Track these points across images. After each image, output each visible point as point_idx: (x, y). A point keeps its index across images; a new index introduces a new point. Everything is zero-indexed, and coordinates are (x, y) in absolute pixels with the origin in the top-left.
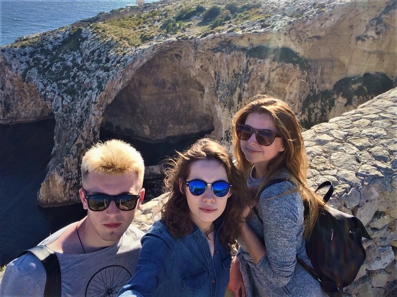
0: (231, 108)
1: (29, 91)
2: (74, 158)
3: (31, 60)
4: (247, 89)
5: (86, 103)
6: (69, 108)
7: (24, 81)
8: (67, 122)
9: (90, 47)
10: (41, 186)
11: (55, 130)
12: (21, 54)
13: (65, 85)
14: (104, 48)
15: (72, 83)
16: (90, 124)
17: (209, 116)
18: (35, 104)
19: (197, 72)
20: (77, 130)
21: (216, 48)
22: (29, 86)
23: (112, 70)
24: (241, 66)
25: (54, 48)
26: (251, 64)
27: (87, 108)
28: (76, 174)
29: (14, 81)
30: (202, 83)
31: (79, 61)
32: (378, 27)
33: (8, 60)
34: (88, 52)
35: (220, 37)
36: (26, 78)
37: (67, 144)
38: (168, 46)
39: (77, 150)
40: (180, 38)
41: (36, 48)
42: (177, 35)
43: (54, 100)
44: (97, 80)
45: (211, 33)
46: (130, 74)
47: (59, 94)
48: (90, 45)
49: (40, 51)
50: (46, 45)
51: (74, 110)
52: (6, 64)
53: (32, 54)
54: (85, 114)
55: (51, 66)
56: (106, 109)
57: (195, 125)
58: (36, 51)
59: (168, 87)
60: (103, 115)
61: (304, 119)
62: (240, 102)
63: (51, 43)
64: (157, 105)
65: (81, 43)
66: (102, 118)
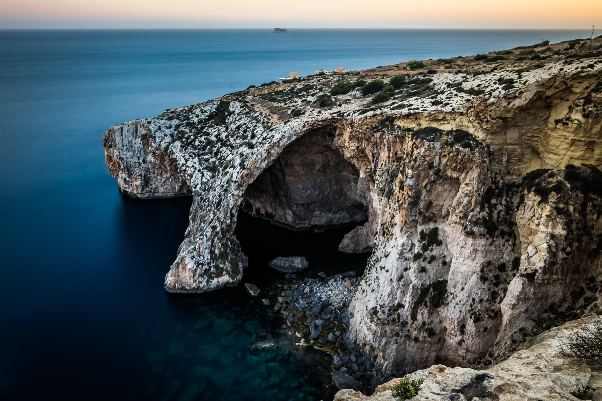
0: (390, 197)
1: (170, 165)
2: (207, 241)
3: (176, 133)
4: (410, 176)
5: (226, 182)
6: (208, 186)
7: (166, 155)
8: (204, 201)
9: (237, 122)
10: (170, 269)
11: (191, 209)
12: (166, 127)
13: (207, 160)
14: (251, 123)
15: (214, 159)
16: (228, 205)
17: (362, 205)
18: (174, 179)
19: (352, 154)
20: (213, 211)
21: (376, 127)
22: (170, 160)
23: (257, 147)
24: (405, 149)
25: (200, 122)
26: (417, 148)
27: (227, 187)
28: (208, 259)
29: (157, 155)
30: (357, 166)
31: (223, 135)
32: (585, 107)
33: (153, 133)
34: (233, 126)
35: (381, 114)
36: (168, 152)
37: (202, 224)
38: (321, 123)
39: (212, 232)
40: (335, 115)
41: (182, 121)
42: (331, 112)
43: (194, 176)
44: (240, 157)
45: (372, 110)
46: (275, 152)
47: (199, 171)
48: (237, 119)
49: (185, 124)
50: (192, 118)
51: (213, 189)
52: (151, 136)
53: (177, 126)
54: (224, 194)
55: (194, 140)
56: (246, 190)
57: (345, 214)
58: (182, 124)
59: (318, 168)
60: (242, 196)
61: (483, 217)
62: (401, 191)
63: (197, 116)
64: (303, 188)
65: (228, 117)
66: (242, 199)
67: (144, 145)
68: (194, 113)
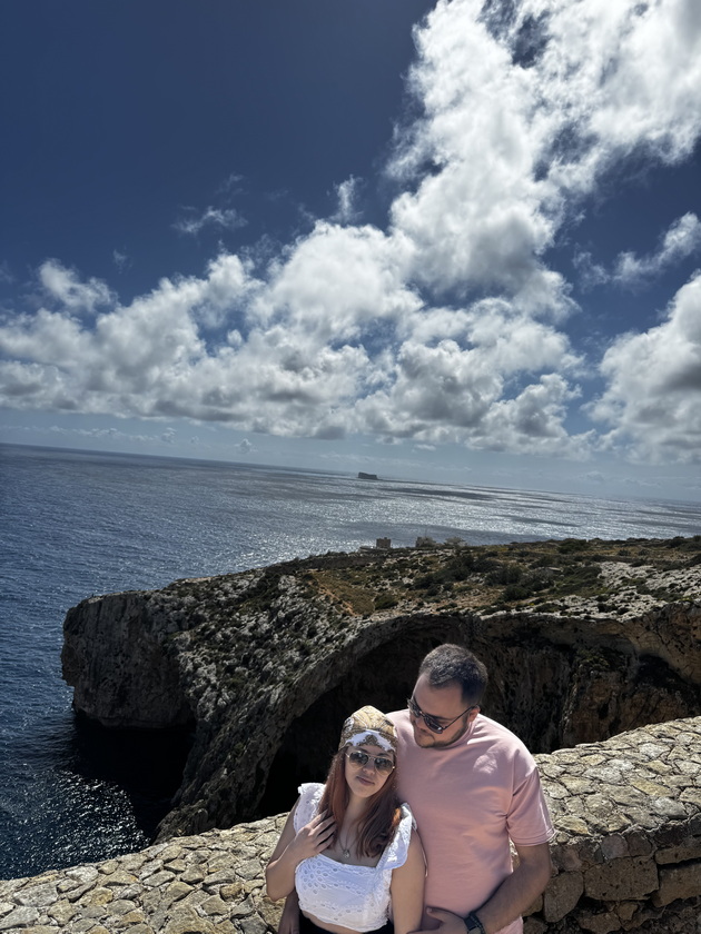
1: (167, 673)
3: (187, 618)
5: (257, 709)
9: (287, 608)
13: (230, 669)
18: (170, 697)
21: (511, 639)
23: (315, 653)
25: (229, 603)
29: (148, 652)
31: (266, 626)
34: (282, 614)
36: (169, 649)
38: (421, 623)
39: (220, 802)
40: (444, 611)
41: (200, 600)
42: (441, 605)
43: (204, 696)
45: (503, 608)
46: (344, 664)
47: (215, 686)
48: (289, 604)
49: (204, 605)
56: (290, 728)
58: (199, 605)
60: (281, 739)
65: (275, 599)
67: (130, 635)
68: (221, 589)
